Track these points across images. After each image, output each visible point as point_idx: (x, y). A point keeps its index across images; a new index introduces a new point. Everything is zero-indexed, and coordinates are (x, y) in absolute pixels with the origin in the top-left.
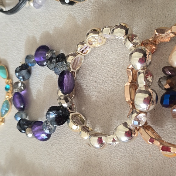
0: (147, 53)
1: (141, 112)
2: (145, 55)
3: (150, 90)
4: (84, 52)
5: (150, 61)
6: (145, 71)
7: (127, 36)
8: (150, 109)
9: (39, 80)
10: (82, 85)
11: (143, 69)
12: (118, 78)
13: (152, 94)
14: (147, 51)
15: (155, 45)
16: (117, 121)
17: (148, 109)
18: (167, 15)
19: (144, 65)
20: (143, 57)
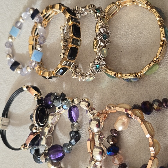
0: (101, 121)
1: (97, 161)
2: (99, 123)
3: (102, 147)
4: (60, 113)
5: (103, 126)
6: (99, 133)
7: (88, 108)
8: (103, 159)
9: (26, 129)
10: (58, 135)
11: (98, 132)
12: (83, 133)
13: (104, 149)
14: (100, 120)
15: (107, 114)
16: (82, 163)
17: (102, 159)
18: (114, 94)
19: (99, 129)
20: (98, 124)
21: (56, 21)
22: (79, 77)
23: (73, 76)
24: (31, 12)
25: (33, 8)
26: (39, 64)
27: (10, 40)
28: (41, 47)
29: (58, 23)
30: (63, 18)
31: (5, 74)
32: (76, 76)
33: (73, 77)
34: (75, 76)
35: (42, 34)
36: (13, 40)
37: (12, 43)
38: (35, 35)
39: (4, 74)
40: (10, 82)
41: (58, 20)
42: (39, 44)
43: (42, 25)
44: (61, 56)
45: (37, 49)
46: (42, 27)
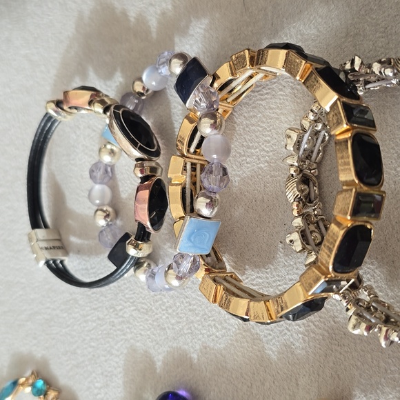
21: (262, 100)
22: (380, 329)
23: (354, 327)
24: (177, 68)
25: (182, 56)
26: (209, 260)
27: (107, 159)
28: (211, 204)
29: (271, 109)
30: (288, 90)
31: (86, 269)
32: (369, 328)
33: (356, 332)
34: (364, 325)
35: (215, 156)
36: (116, 157)
37: (112, 167)
38: (188, 151)
39: (83, 269)
40: (102, 298)
41: (269, 96)
42: (204, 195)
43: (215, 122)
44: (291, 241)
45: (199, 210)
46: (216, 132)
